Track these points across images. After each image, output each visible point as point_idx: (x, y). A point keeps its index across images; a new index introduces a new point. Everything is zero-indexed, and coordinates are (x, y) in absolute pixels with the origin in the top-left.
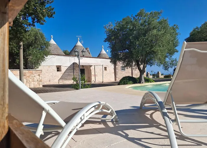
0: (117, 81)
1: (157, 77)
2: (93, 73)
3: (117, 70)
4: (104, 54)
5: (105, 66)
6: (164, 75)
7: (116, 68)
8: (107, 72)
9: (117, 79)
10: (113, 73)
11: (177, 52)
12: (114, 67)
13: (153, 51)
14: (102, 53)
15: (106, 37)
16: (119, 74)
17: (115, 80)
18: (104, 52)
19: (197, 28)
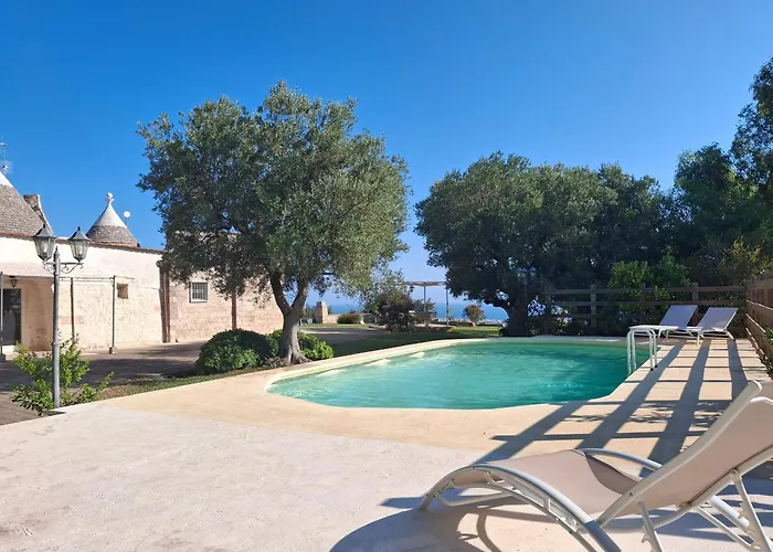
0: (173, 343)
1: (314, 322)
2: (63, 310)
3: (173, 299)
4: (113, 229)
5: (121, 282)
6: (339, 315)
7: (168, 291)
8: (128, 303)
9: (172, 333)
10: (156, 308)
11: (405, 249)
12: (158, 286)
13: (337, 245)
14: (104, 222)
15: (147, 171)
16: (180, 315)
17: (166, 337)
18: (113, 219)
19: (456, 175)
